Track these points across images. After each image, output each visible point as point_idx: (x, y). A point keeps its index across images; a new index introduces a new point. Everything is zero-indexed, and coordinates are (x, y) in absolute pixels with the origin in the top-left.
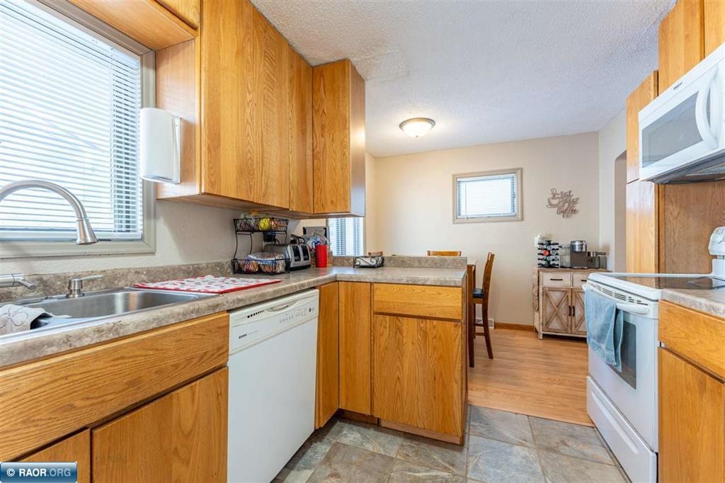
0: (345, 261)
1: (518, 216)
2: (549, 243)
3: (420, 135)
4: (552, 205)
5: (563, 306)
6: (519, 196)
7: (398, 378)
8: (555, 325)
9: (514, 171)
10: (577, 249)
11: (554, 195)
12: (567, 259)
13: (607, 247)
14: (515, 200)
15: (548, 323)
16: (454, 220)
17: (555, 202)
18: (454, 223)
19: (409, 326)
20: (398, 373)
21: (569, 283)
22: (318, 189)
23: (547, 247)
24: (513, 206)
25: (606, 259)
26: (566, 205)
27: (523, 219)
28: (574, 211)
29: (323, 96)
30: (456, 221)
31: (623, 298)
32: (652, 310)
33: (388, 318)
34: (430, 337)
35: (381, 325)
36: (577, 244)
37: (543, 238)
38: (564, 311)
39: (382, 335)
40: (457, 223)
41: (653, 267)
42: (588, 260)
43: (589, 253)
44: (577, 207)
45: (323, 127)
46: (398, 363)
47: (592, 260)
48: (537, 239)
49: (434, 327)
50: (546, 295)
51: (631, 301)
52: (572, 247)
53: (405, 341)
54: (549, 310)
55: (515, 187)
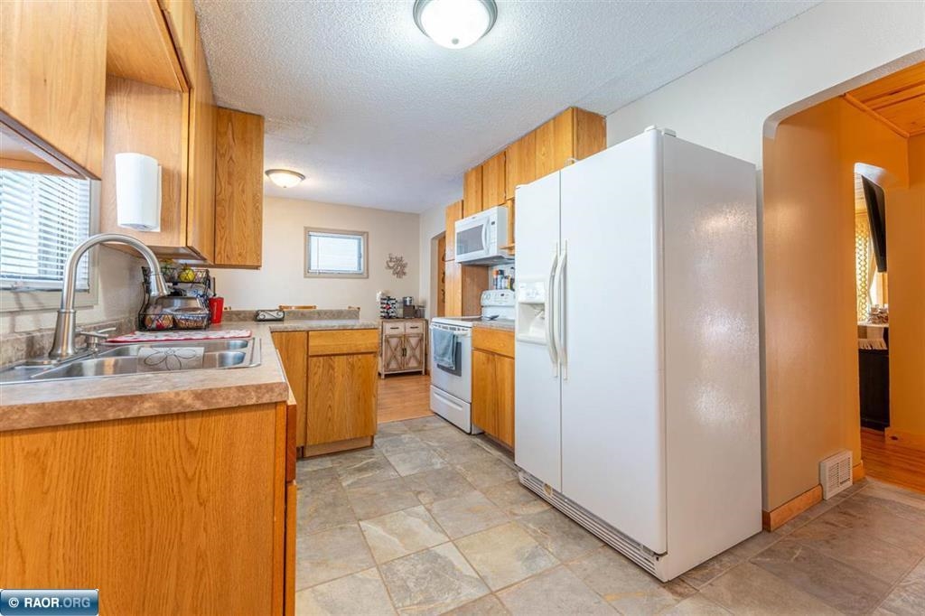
0: (234, 316)
1: (363, 275)
2: (389, 299)
3: (288, 186)
4: (390, 268)
5: (399, 349)
6: (365, 256)
7: (330, 406)
8: (393, 365)
9: (362, 234)
10: (408, 304)
11: (391, 258)
12: (400, 312)
13: (425, 302)
14: (362, 259)
15: (388, 365)
16: (305, 274)
17: (391, 264)
18: (305, 277)
19: (340, 363)
20: (330, 402)
21: (403, 330)
22: (221, 239)
23: (387, 300)
24: (359, 264)
25: (424, 311)
26: (399, 268)
27: (368, 277)
28: (404, 274)
29: (231, 141)
30: (308, 275)
31: (455, 329)
32: (469, 332)
33: (321, 358)
34: (356, 368)
35: (315, 365)
36: (408, 299)
37: (383, 294)
38: (399, 353)
39: (315, 374)
40: (309, 277)
41: (460, 314)
42: (413, 312)
43: (414, 307)
44: (406, 270)
45: (230, 175)
46: (330, 394)
47: (416, 312)
48: (378, 295)
49: (359, 360)
50: (387, 341)
51: (459, 330)
52: (405, 302)
53: (336, 374)
54: (389, 353)
55: (362, 247)
